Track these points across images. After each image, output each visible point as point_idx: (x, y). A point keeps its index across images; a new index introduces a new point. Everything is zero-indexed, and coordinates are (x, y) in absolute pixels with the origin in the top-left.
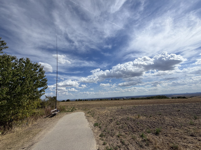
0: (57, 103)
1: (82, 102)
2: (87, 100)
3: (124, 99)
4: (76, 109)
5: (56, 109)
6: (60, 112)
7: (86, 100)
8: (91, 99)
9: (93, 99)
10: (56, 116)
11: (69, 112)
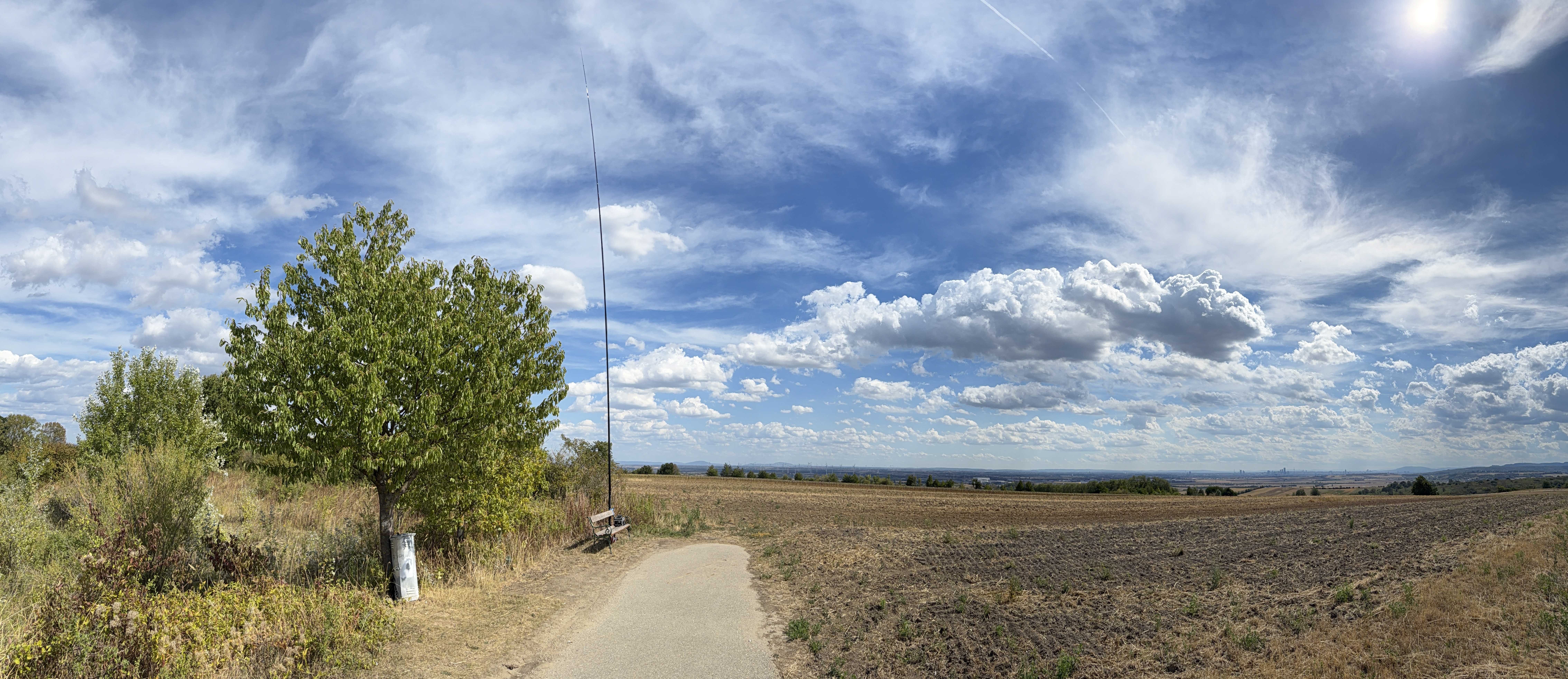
0: (615, 479)
1: (739, 483)
2: (773, 476)
3: (978, 485)
4: (708, 523)
5: (611, 513)
6: (629, 529)
7: (763, 475)
8: (791, 470)
9: (806, 471)
10: (614, 551)
11: (672, 535)
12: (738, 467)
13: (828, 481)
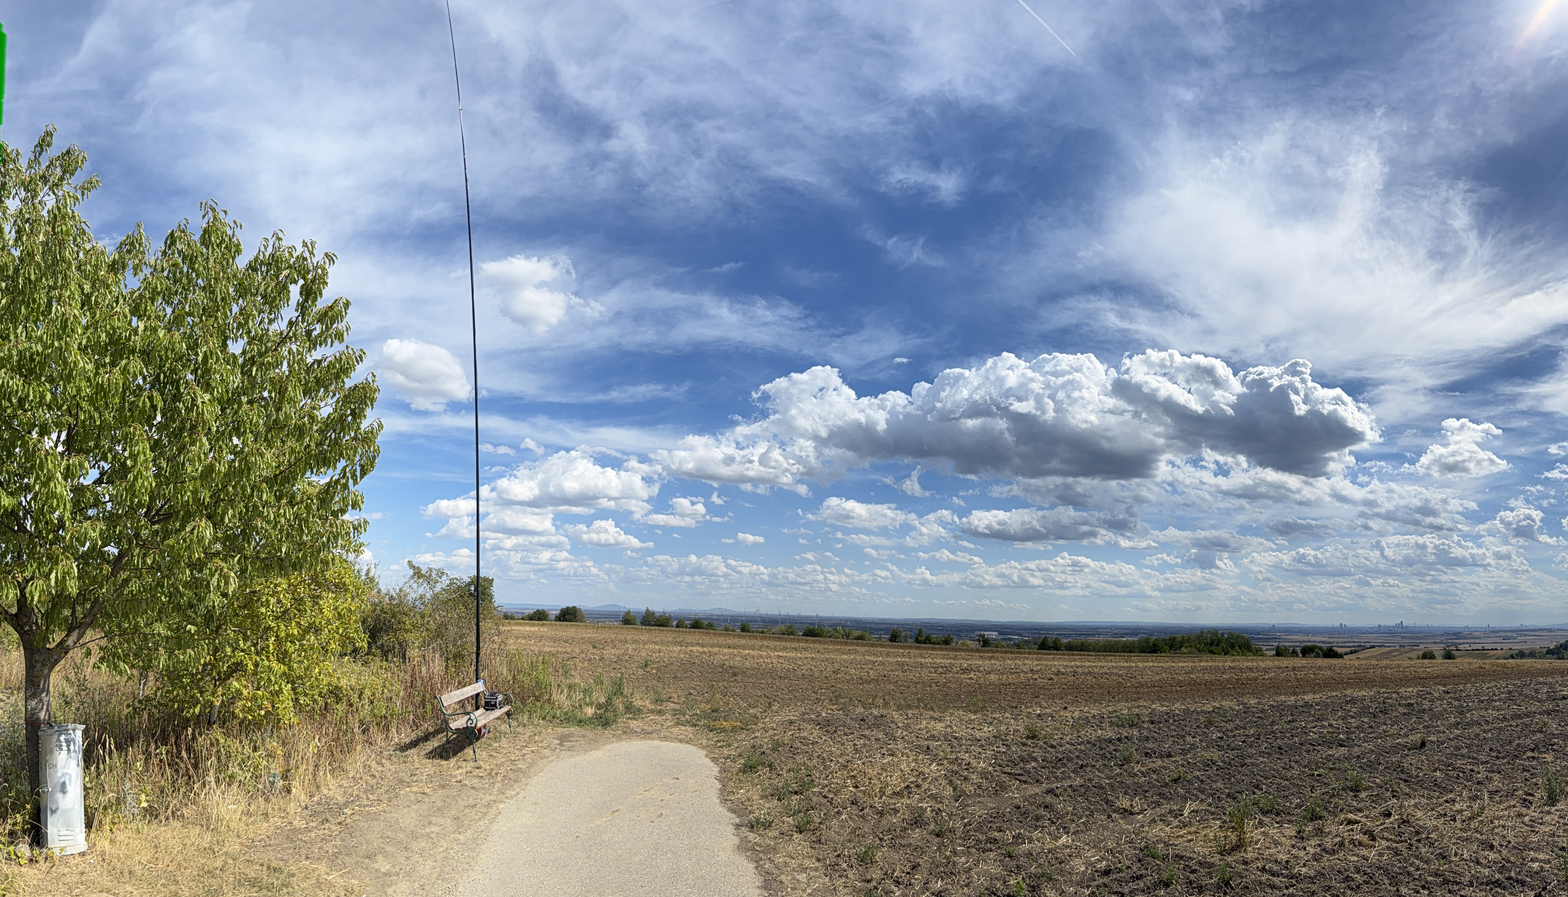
1: (665, 633)
8: (734, 619)
9: (753, 619)
12: (664, 613)
13: (784, 634)
